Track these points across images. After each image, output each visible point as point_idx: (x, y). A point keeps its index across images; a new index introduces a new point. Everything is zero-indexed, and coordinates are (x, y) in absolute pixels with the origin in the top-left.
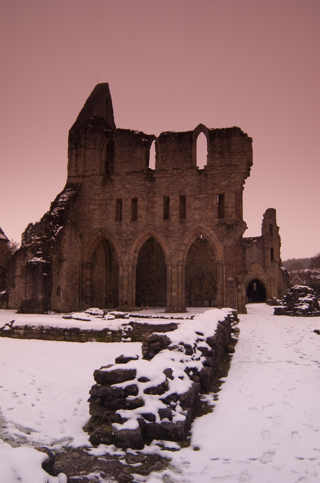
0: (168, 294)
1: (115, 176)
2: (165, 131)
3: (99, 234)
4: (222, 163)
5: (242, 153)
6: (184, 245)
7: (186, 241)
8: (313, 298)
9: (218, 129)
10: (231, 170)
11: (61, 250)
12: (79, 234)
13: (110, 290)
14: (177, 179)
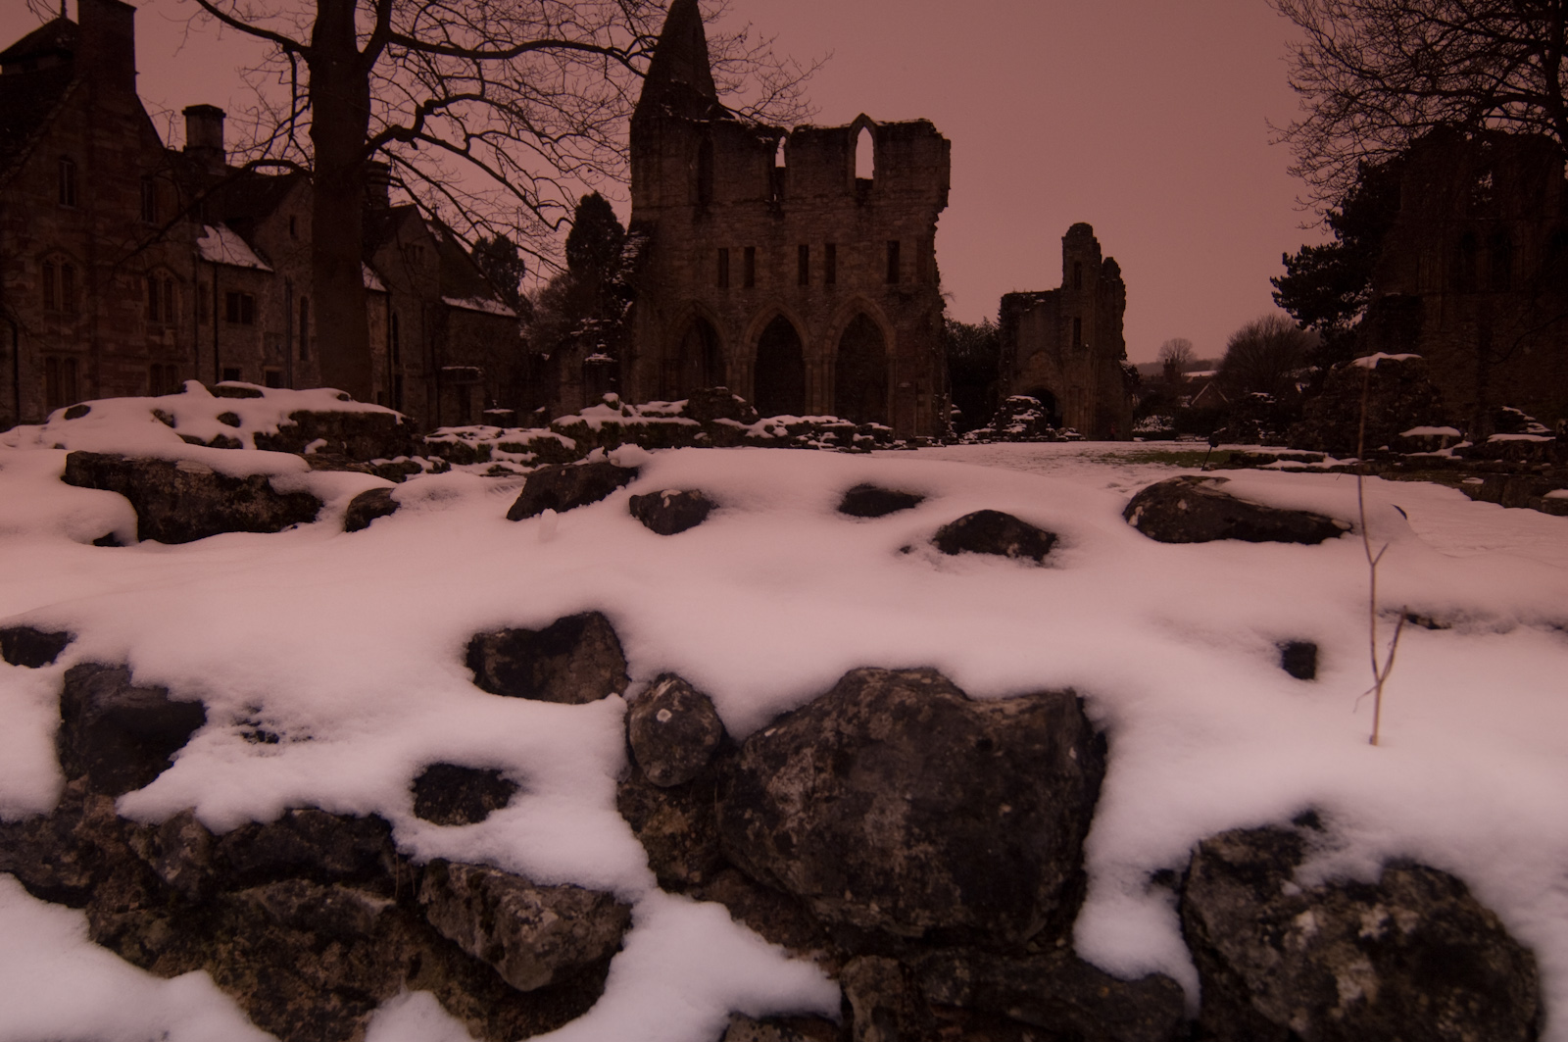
1: (715, 207)
2: (801, 125)
3: (691, 309)
4: (896, 186)
5: (933, 169)
6: (833, 329)
7: (836, 323)
9: (892, 124)
10: (911, 198)
11: (631, 341)
12: (658, 310)
14: (821, 214)
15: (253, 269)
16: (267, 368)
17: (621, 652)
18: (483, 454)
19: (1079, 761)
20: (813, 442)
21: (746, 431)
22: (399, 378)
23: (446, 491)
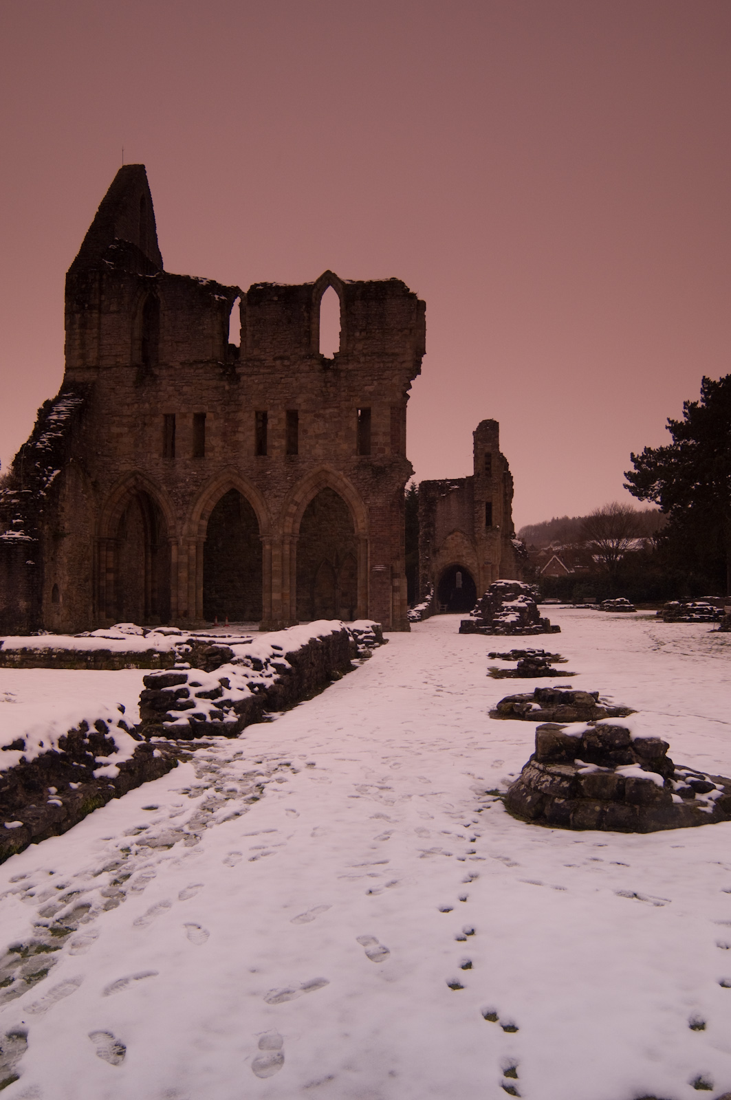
0: (265, 596)
1: (160, 369)
2: (258, 283)
3: (132, 482)
4: (367, 349)
5: (406, 332)
6: (295, 505)
7: (298, 498)
8: (529, 602)
9: (361, 282)
10: (383, 362)
11: (58, 516)
12: (92, 483)
13: (153, 591)
14: (281, 378)
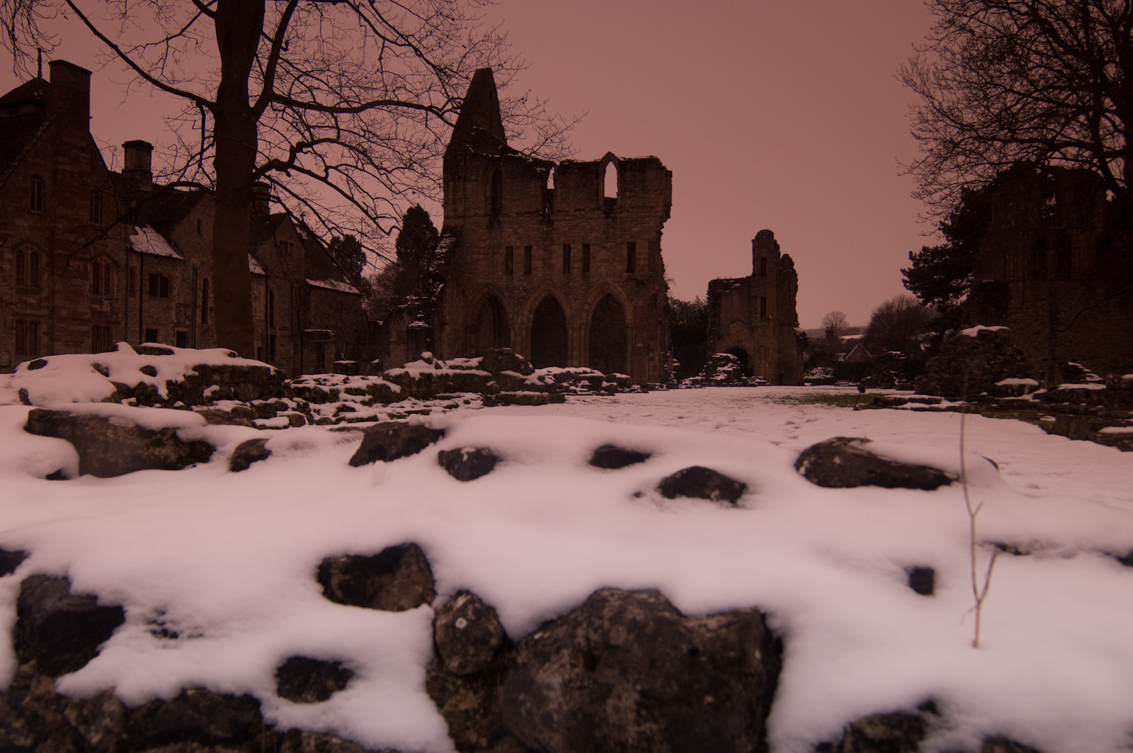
1: (504, 217)
2: (566, 159)
3: (486, 290)
4: (633, 203)
5: (660, 191)
6: (588, 305)
7: (590, 300)
8: (735, 367)
10: (644, 212)
12: (462, 291)
14: (579, 223)
15: (170, 258)
16: (177, 329)
17: (431, 573)
18: (333, 396)
19: (763, 660)
20: (573, 388)
21: (525, 380)
22: (273, 338)
23: (305, 443)
